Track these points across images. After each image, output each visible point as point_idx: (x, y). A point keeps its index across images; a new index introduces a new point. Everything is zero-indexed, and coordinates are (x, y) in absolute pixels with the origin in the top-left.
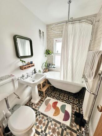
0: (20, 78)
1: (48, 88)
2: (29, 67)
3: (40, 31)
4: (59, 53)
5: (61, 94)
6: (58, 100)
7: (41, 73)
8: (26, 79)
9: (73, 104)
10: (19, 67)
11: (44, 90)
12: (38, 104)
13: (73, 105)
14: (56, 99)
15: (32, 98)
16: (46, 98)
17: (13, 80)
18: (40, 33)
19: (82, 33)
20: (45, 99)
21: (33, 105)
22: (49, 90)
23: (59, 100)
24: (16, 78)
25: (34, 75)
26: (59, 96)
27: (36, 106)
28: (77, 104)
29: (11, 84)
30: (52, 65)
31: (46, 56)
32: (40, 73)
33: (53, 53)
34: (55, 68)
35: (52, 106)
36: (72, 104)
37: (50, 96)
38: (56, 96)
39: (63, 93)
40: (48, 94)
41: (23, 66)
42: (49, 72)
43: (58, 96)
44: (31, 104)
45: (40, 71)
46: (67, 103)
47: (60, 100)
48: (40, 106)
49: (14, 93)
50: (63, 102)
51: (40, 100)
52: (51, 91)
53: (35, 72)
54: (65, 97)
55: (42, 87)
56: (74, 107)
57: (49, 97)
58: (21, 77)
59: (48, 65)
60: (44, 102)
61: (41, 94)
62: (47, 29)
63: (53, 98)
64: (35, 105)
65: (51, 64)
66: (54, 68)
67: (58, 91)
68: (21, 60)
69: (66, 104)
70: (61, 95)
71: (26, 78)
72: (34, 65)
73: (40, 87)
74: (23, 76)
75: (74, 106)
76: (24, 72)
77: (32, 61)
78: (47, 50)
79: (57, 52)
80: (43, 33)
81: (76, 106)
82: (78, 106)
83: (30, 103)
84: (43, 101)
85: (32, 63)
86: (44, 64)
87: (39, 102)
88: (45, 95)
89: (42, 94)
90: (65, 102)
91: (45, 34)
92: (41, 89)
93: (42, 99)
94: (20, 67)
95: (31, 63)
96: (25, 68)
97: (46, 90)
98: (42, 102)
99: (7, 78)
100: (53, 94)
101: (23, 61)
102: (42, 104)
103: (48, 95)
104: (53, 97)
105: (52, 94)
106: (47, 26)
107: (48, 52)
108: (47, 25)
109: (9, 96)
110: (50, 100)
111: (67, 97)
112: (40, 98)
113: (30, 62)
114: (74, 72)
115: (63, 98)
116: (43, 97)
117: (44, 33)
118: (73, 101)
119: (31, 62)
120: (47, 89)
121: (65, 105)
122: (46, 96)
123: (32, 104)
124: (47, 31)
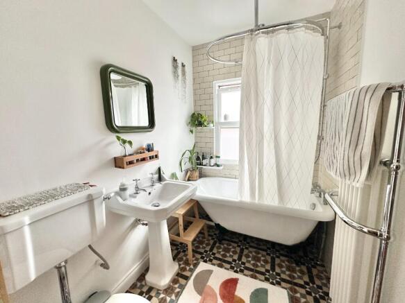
0: (112, 195)
1: (200, 233)
2: (143, 160)
3: (175, 60)
4: (230, 120)
5: (246, 252)
6: (236, 272)
7: (180, 181)
8: (133, 200)
9: (292, 286)
10: (111, 160)
11: (189, 238)
12: (169, 290)
13: (291, 289)
14: (232, 268)
15: (147, 270)
16: (196, 265)
17: (90, 200)
18: (175, 67)
19: (300, 57)
20: (192, 271)
21: (153, 294)
22: (204, 238)
23: (242, 271)
24: (102, 193)
25: (158, 186)
26: (240, 259)
27: (162, 296)
28: (307, 283)
29: (84, 213)
30: (211, 158)
31: (192, 131)
32: (174, 181)
33: (213, 122)
34: (221, 168)
35: (219, 297)
36: (289, 285)
37: (211, 260)
38: (230, 260)
39: (251, 247)
40: (201, 253)
41: (125, 156)
42: (202, 179)
43: (236, 257)
44: (145, 289)
45: (174, 176)
46: (272, 283)
47: (246, 272)
48: (178, 295)
49: (90, 246)
50: (255, 278)
51: (178, 275)
52: (212, 242)
53: (160, 179)
54: (259, 260)
55: (181, 228)
56: (298, 295)
57: (205, 261)
58: (117, 193)
59: (198, 158)
60: (191, 282)
61: (178, 253)
62: (193, 56)
63: (220, 266)
64: (158, 294)
65: (208, 156)
66: (218, 166)
67: (235, 242)
68: (118, 138)
69: (266, 285)
70: (247, 256)
71: (130, 196)
72: (156, 156)
73: (175, 228)
74: (123, 189)
75: (296, 292)
76: (128, 177)
77: (150, 142)
78: (194, 114)
79: (226, 117)
80: (183, 66)
81: (303, 291)
82: (309, 293)
83: (142, 286)
84: (187, 278)
85: (152, 150)
86: (188, 155)
87: (175, 281)
88: (194, 256)
89: (182, 254)
90: (263, 277)
91: (189, 69)
92: (178, 235)
93: (183, 269)
94: (115, 158)
95: (150, 149)
96: (131, 163)
97: (194, 240)
98: (182, 281)
99: (73, 192)
100: (219, 253)
101: (124, 142)
102: (182, 287)
103: (202, 258)
104: (222, 263)
105: (215, 251)
106: (193, 50)
107: (197, 121)
108: (193, 47)
109: (74, 257)
110: (210, 272)
111: (266, 262)
112: (175, 268)
113: (145, 146)
114: (284, 173)
115: (254, 265)
116: (187, 263)
117: (186, 67)
118: (290, 276)
119: (149, 145)
120: (197, 236)
121: (265, 291)
122: (197, 259)
123: (151, 289)
124: (193, 62)
